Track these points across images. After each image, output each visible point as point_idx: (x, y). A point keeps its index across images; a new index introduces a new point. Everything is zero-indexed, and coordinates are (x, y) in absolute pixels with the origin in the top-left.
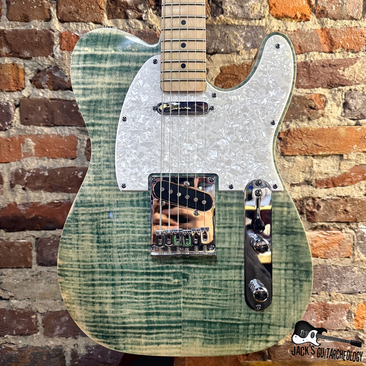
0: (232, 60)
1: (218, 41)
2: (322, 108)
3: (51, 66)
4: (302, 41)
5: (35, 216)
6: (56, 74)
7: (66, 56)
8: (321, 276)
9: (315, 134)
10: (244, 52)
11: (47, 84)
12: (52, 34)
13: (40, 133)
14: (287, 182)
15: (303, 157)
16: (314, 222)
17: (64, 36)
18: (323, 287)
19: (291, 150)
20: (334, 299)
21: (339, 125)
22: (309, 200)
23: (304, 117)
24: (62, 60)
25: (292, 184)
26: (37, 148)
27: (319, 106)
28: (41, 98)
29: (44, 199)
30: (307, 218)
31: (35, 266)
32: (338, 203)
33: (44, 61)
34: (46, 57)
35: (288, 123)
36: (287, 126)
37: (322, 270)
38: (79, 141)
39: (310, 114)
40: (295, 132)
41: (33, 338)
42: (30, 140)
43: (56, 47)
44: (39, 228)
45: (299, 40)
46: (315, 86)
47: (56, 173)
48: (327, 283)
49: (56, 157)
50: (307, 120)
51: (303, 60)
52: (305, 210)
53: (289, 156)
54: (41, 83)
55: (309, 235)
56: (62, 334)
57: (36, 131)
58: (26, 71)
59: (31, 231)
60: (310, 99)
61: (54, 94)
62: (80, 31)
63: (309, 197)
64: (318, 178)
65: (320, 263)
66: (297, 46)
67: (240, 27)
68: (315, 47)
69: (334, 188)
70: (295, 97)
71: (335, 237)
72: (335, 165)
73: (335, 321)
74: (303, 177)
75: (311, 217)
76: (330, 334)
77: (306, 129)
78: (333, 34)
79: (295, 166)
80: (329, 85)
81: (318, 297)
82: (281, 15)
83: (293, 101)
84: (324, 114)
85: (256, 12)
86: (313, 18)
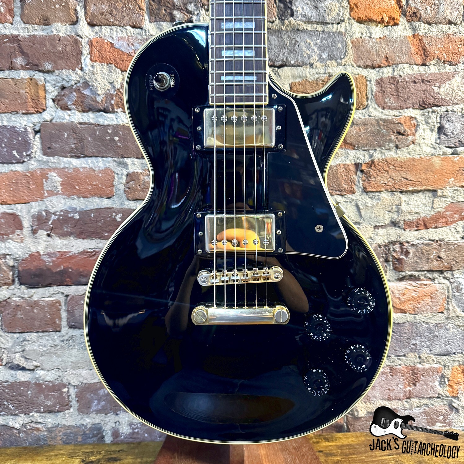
0: (304, 75)
1: (286, 50)
2: (413, 133)
3: (79, 81)
4: (390, 51)
5: (64, 268)
6: (86, 92)
7: (98, 70)
8: (410, 335)
9: (404, 166)
10: (318, 64)
11: (74, 104)
12: (80, 41)
13: (67, 166)
14: (370, 224)
15: (389, 194)
16: (402, 271)
17: (95, 44)
18: (412, 348)
19: (376, 185)
20: (425, 362)
21: (432, 155)
22: (396, 245)
23: (391, 145)
24: (94, 74)
25: (376, 226)
26: (64, 184)
27: (409, 131)
28: (67, 122)
29: (75, 247)
30: (393, 266)
31: (65, 330)
32: (431, 248)
33: (70, 75)
34: (73, 70)
35: (372, 152)
36: (371, 156)
37: (411, 327)
38: (116, 175)
39: (399, 141)
40: (381, 163)
41: (65, 416)
42: (55, 174)
43: (85, 57)
44: (69, 284)
45: (386, 49)
46: (405, 106)
47: (89, 216)
48: (416, 344)
49: (88, 195)
50: (394, 148)
51: (390, 75)
52: (390, 257)
53: (373, 192)
54: (67, 104)
55: (396, 287)
56: (100, 410)
57: (62, 163)
58: (47, 88)
59: (59, 287)
60: (397, 123)
61: (83, 117)
62: (115, 38)
63: (396, 242)
64: (406, 219)
65: (409, 320)
66: (383, 56)
67: (314, 33)
68: (405, 59)
69: (426, 230)
70: (381, 120)
71: (426, 289)
72: (427, 203)
73: (425, 387)
74: (389, 218)
75: (398, 265)
76: (420, 402)
77: (394, 159)
78: (426, 42)
79: (380, 204)
80: (421, 106)
81: (406, 359)
82: (364, 18)
83: (379, 125)
84: (415, 141)
85: (334, 15)
86: (403, 21)
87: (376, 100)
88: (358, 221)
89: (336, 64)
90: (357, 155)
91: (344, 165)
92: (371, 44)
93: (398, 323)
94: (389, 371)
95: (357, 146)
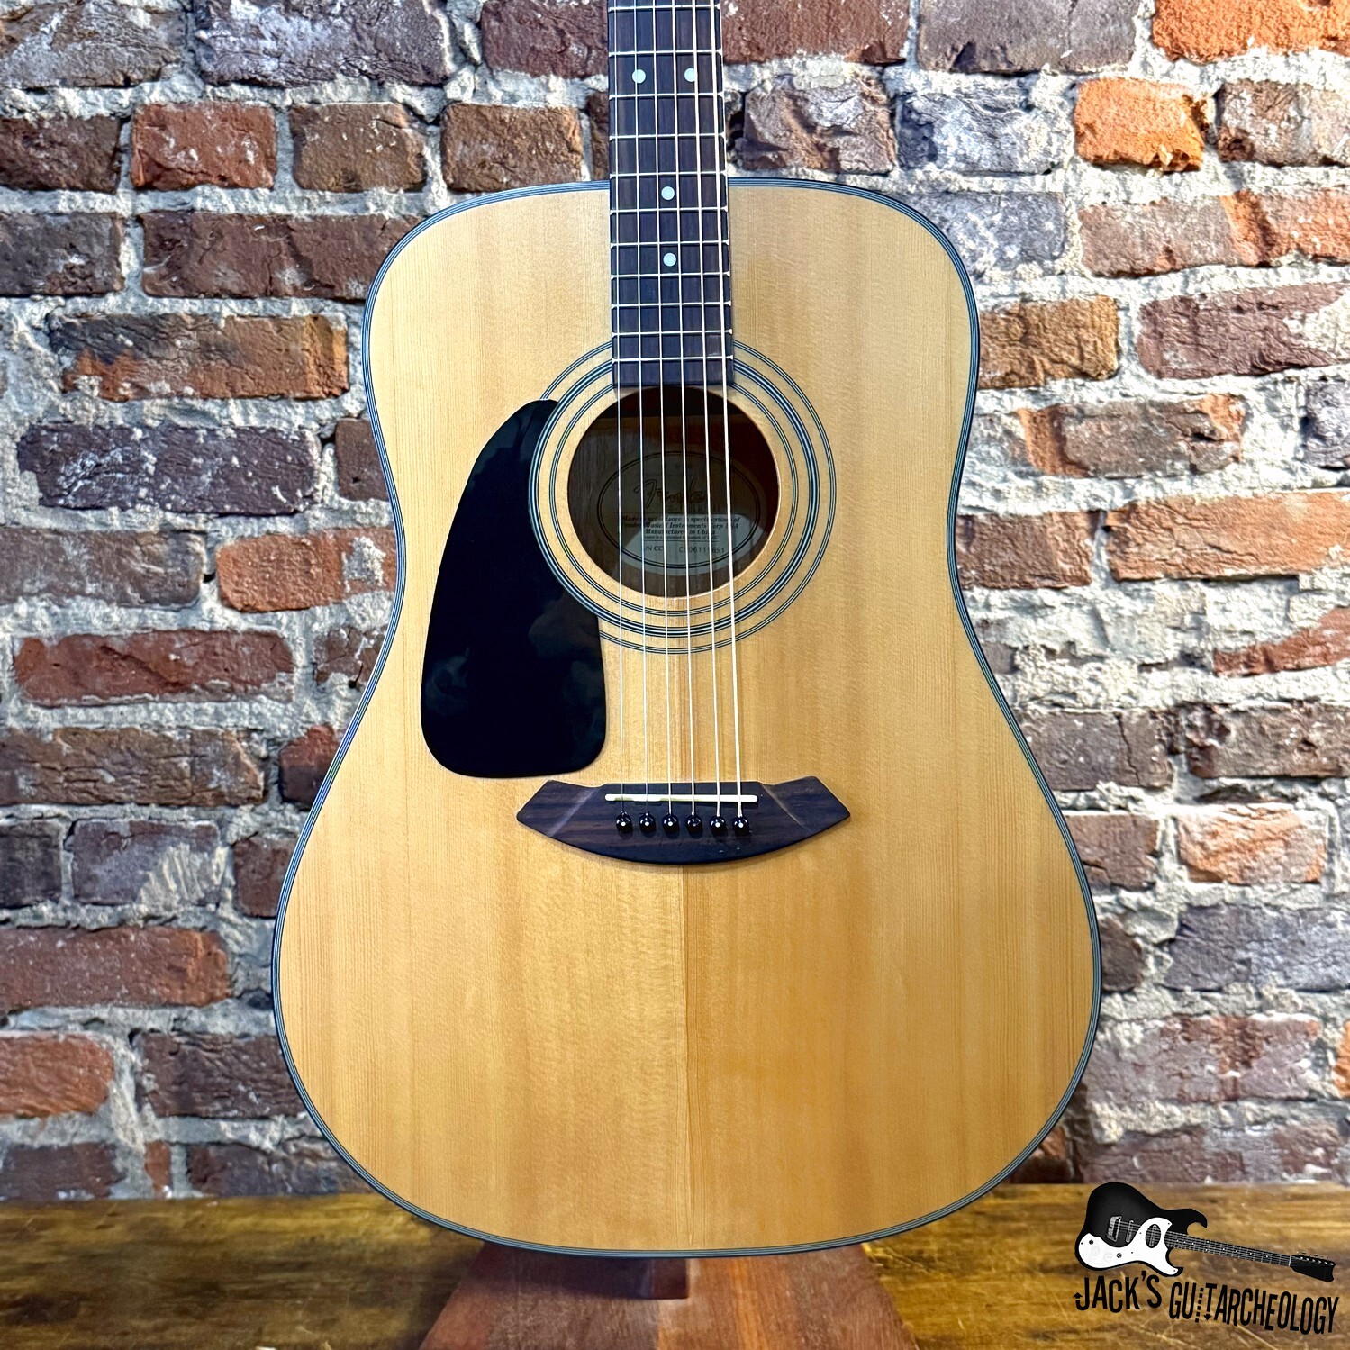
2: (1235, 435)
4: (1176, 235)
8: (1231, 937)
9: (1211, 516)
10: (996, 273)
14: (1128, 659)
15: (1176, 587)
16: (1211, 778)
18: (1239, 972)
19: (1141, 564)
20: (1272, 1008)
21: (1285, 488)
22: (1196, 714)
23: (1179, 465)
25: (1144, 665)
26: (390, 565)
27: (1224, 430)
30: (1188, 764)
32: (1283, 721)
35: (1130, 482)
36: (1129, 493)
37: (1233, 919)
39: (1198, 456)
40: (1152, 511)
42: (369, 542)
45: (1167, 231)
46: (1214, 369)
48: (1249, 960)
50: (1187, 473)
51: (1178, 293)
52: (1182, 742)
53: (1135, 581)
55: (1194, 819)
57: (386, 515)
58: (353, 339)
60: (1197, 412)
63: (1195, 704)
64: (1220, 646)
65: (1227, 898)
66: (1161, 248)
67: (987, 198)
68: (1214, 253)
69: (1272, 676)
70: (1152, 406)
71: (1274, 824)
72: (1272, 607)
73: (1275, 1071)
74: (1177, 644)
75: (1200, 763)
76: (1263, 1110)
77: (1185, 500)
78: (1269, 209)
80: (1254, 366)
81: (1224, 1000)
82: (1112, 157)
83: (1146, 417)
84: (1240, 455)
85: (1035, 152)
86: (1210, 162)
87: (1142, 355)
88: (1099, 651)
89: (1041, 272)
90: (1093, 491)
91: (1062, 515)
92: (1129, 218)
93: (1202, 908)
94: (1178, 1026)
95: (1092, 468)
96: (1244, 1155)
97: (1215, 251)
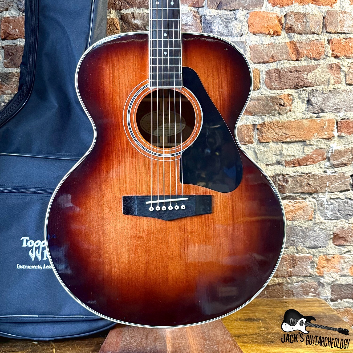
2: (290, 105)
4: (275, 52)
8: (290, 234)
9: (284, 126)
14: (263, 163)
15: (275, 144)
16: (284, 193)
18: (291, 243)
19: (266, 138)
20: (300, 252)
21: (303, 118)
22: (280, 177)
23: (276, 112)
25: (267, 164)
27: (287, 103)
30: (279, 190)
32: (303, 178)
35: (264, 117)
36: (263, 120)
37: (290, 229)
39: (280, 110)
40: (269, 124)
45: (272, 51)
46: (284, 87)
48: (294, 240)
50: (278, 114)
51: (275, 68)
52: (277, 184)
53: (265, 142)
60: (280, 99)
63: (280, 174)
64: (286, 159)
65: (289, 225)
66: (271, 56)
69: (300, 167)
70: (269, 97)
71: (300, 205)
72: (300, 149)
73: (301, 269)
74: (275, 159)
75: (282, 189)
76: (298, 279)
77: (277, 121)
78: (299, 46)
79: (269, 150)
80: (295, 87)
81: (288, 250)
82: (258, 32)
83: (267, 100)
84: (291, 110)
85: (238, 31)
86: (283, 33)
87: (266, 84)
90: (254, 119)
91: (246, 125)
92: (262, 48)
95: (254, 113)
96: (293, 290)
97: (285, 56)
